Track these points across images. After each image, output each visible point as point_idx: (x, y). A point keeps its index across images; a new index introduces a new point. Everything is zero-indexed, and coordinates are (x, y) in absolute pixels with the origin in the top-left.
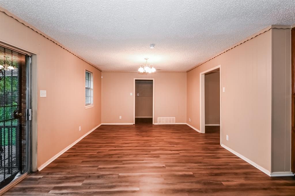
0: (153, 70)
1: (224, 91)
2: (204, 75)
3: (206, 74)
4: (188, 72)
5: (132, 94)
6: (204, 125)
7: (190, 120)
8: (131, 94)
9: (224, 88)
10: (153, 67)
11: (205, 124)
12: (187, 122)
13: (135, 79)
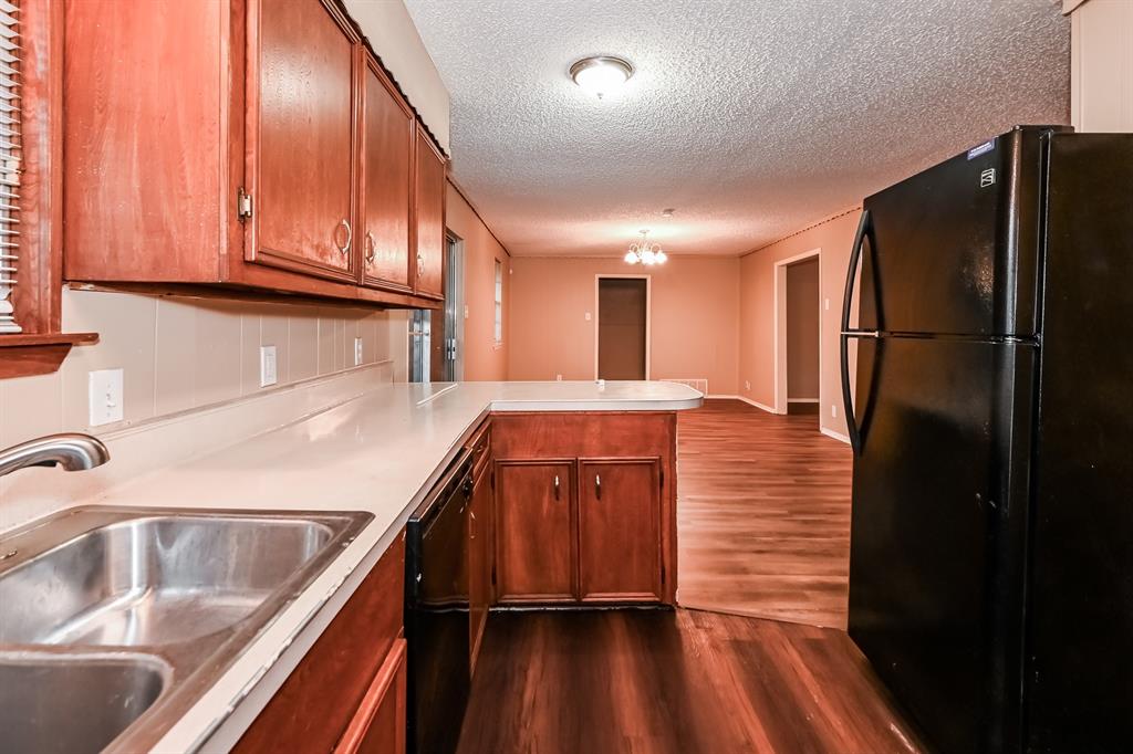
0: (661, 258)
1: (827, 308)
2: (785, 268)
3: (789, 266)
4: (743, 256)
5: (591, 317)
6: (785, 400)
7: (748, 386)
8: (588, 316)
9: (827, 301)
10: (660, 252)
11: (788, 397)
12: (740, 393)
13: (597, 276)
